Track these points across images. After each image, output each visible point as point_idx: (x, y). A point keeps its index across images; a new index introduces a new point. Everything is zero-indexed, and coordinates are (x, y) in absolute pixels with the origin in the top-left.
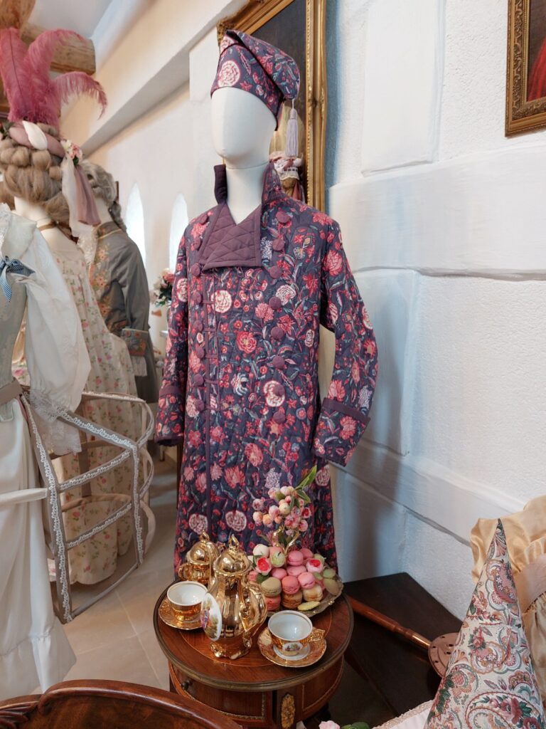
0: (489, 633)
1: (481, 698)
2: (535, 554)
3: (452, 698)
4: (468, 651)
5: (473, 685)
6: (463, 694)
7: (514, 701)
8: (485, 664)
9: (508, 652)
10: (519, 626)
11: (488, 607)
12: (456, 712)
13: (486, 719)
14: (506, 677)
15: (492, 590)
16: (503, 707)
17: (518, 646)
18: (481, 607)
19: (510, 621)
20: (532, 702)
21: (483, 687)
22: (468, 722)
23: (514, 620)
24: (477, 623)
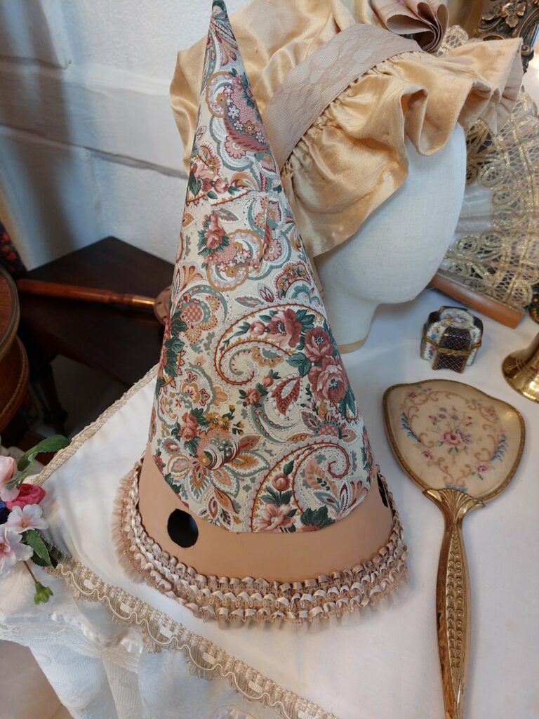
0: (231, 217)
1: (236, 329)
3: (187, 348)
4: (201, 260)
5: (219, 314)
6: (204, 334)
7: (289, 314)
8: (232, 273)
9: (268, 239)
10: (279, 189)
11: (223, 169)
12: (198, 365)
13: (249, 357)
14: (270, 282)
15: (222, 134)
16: (273, 328)
17: (282, 225)
18: (209, 174)
19: (264, 184)
20: (313, 305)
21: (236, 310)
22: (221, 374)
23: (269, 180)
24: (205, 208)
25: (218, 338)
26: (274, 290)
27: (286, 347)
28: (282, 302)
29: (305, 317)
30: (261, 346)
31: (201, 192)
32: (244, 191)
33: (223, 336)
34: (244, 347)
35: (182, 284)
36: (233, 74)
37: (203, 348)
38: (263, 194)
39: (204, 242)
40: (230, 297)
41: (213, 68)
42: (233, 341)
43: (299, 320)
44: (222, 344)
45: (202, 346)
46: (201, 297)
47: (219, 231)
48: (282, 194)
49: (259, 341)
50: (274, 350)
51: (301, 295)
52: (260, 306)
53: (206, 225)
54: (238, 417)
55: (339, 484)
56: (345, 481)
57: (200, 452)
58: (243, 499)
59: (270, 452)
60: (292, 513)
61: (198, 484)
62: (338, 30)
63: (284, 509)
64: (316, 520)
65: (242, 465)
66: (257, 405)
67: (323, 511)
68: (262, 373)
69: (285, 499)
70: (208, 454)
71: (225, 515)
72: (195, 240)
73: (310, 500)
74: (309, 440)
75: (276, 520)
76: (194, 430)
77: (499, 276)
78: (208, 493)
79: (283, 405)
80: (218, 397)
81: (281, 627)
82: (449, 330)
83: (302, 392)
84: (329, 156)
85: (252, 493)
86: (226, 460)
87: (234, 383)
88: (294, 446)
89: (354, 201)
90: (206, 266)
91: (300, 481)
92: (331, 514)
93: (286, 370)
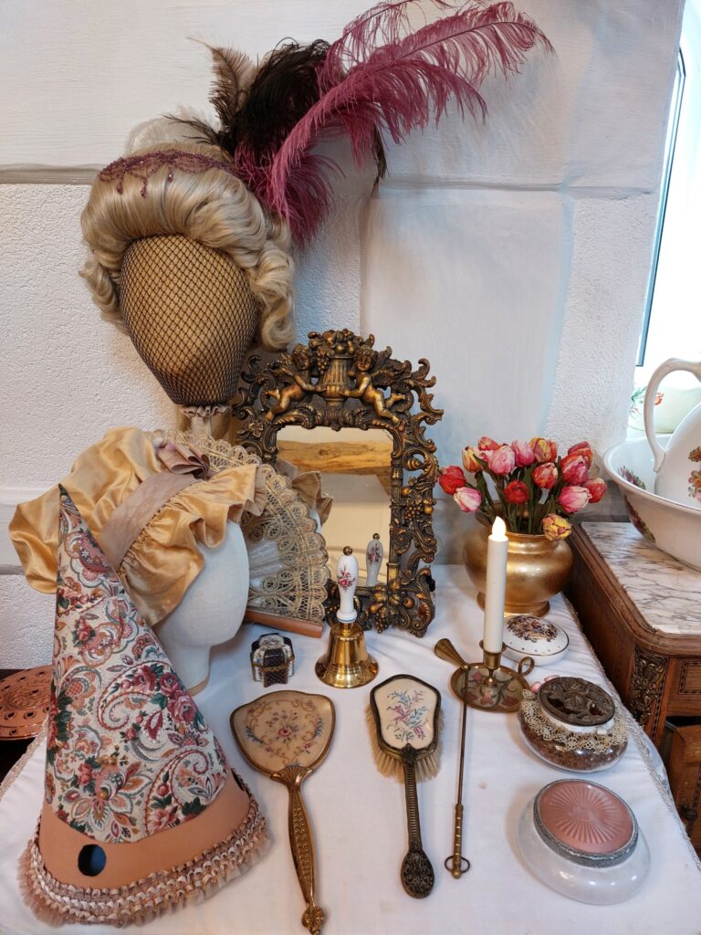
0: (94, 617)
1: (110, 690)
2: (105, 513)
3: (75, 715)
4: (76, 650)
5: (96, 683)
6: (87, 700)
7: (145, 669)
8: (101, 653)
9: (122, 624)
10: (123, 592)
11: (83, 589)
12: (86, 725)
13: (123, 707)
14: (129, 652)
15: (80, 568)
16: (136, 681)
17: (129, 613)
18: (75, 594)
19: (113, 592)
20: (161, 659)
21: (108, 676)
22: (104, 725)
23: (116, 588)
24: (75, 615)
25: (97, 700)
26: (132, 656)
27: (148, 692)
28: (139, 663)
29: (157, 668)
30: (130, 696)
31: (70, 606)
32: (100, 599)
33: (101, 698)
34: (118, 701)
35: (63, 670)
36: (81, 531)
37: (87, 711)
38: (114, 598)
39: (77, 637)
40: (102, 669)
41: (67, 530)
42: (109, 699)
43: (153, 672)
44: (101, 704)
45: (86, 710)
46: (80, 675)
47: (87, 628)
48: (126, 594)
49: (128, 693)
50: (140, 697)
51: (151, 654)
52: (124, 669)
53: (77, 626)
54: (122, 752)
55: (203, 778)
56: (208, 774)
57: (97, 790)
58: (137, 813)
59: (150, 770)
60: (175, 810)
61: (99, 817)
62: (140, 481)
63: (169, 809)
64: (193, 809)
65: (131, 787)
66: (135, 739)
67: (197, 800)
68: (134, 715)
69: (168, 801)
70: (104, 789)
71: (125, 832)
72: (70, 638)
73: (186, 796)
74: (177, 753)
75: (165, 819)
76: (90, 775)
77: (299, 602)
78: (110, 819)
79: (153, 733)
80: (104, 742)
81: (184, 906)
82: (267, 652)
83: (165, 721)
84: (151, 559)
85: (143, 805)
86: (119, 788)
87: (115, 729)
88: (167, 760)
89: (174, 583)
90: (81, 653)
91: (176, 784)
92: (203, 802)
93: (151, 708)
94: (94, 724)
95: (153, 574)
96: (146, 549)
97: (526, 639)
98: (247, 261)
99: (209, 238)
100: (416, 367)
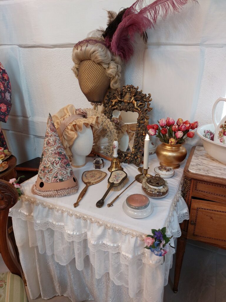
0: (50, 140)
1: (50, 154)
2: (61, 122)
3: (44, 158)
4: (46, 146)
5: (48, 152)
6: (46, 155)
7: (58, 152)
8: (50, 147)
9: (55, 142)
10: (57, 136)
11: (49, 134)
12: (45, 160)
13: (52, 158)
14: (55, 148)
15: (49, 130)
16: (55, 154)
17: (57, 141)
18: (48, 135)
19: (55, 136)
20: (62, 151)
21: (50, 152)
22: (48, 161)
23: (56, 135)
24: (47, 139)
25: (48, 156)
27: (57, 156)
28: (57, 150)
31: (47, 137)
32: (52, 137)
36: (51, 123)
40: (50, 150)
41: (49, 122)
42: (50, 156)
43: (60, 153)
45: (46, 157)
46: (46, 151)
47: (49, 142)
49: (53, 156)
51: (60, 150)
52: (54, 151)
53: (47, 141)
54: (50, 166)
55: (65, 175)
56: (66, 175)
57: (45, 172)
58: (50, 178)
59: (54, 171)
60: (57, 179)
61: (44, 177)
62: (69, 116)
63: (56, 179)
64: (61, 180)
65: (50, 173)
66: (53, 164)
67: (62, 179)
68: (54, 160)
69: (56, 177)
70: (46, 172)
71: (48, 181)
72: (46, 143)
73: (60, 177)
74: (60, 169)
75: (55, 180)
76: (44, 169)
78: (46, 178)
79: (57, 164)
80: (48, 164)
81: (55, 197)
83: (60, 163)
85: (52, 177)
86: (48, 173)
87: (50, 162)
88: (58, 170)
90: (47, 146)
91: (59, 175)
92: (63, 180)
93: (57, 159)
94: (46, 160)
95: (68, 136)
96: (67, 130)
97: (160, 170)
98: (105, 66)
99: (95, 60)
100: (147, 96)
